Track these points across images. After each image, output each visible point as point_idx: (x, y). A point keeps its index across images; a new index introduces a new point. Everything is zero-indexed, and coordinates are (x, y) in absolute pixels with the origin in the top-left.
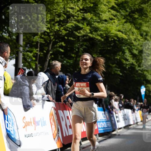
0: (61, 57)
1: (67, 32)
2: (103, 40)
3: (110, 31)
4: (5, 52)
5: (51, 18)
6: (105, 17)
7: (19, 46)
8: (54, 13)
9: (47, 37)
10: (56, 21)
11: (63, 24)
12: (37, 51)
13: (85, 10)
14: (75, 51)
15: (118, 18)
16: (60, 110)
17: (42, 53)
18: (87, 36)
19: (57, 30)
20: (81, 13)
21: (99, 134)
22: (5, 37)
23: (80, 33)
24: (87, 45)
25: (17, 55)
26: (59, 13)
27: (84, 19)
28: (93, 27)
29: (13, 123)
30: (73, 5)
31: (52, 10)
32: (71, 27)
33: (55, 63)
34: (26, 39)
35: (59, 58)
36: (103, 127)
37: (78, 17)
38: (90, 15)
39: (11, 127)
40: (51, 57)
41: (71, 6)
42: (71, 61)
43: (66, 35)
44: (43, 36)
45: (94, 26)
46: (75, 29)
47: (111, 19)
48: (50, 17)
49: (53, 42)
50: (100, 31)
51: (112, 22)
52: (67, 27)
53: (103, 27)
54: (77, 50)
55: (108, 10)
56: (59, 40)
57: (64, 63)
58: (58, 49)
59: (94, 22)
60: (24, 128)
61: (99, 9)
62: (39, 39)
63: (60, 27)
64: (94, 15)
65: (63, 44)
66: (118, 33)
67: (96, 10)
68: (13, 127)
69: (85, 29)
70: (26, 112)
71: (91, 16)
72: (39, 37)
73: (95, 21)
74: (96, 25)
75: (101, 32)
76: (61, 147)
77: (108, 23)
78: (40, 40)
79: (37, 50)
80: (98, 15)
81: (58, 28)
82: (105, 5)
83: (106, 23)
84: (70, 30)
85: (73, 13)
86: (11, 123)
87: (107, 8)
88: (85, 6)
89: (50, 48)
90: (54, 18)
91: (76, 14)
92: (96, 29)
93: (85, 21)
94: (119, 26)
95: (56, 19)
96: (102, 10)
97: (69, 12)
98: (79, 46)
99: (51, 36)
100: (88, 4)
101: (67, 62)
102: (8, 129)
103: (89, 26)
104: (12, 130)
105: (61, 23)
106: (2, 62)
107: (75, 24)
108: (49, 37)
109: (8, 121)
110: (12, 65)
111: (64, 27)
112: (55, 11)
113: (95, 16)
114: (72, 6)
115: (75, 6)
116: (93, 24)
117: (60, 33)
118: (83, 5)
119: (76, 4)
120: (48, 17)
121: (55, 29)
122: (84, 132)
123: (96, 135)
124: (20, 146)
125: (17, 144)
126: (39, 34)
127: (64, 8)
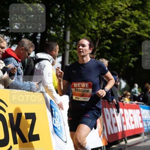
0: (107, 55)
1: (114, 29)
4: (53, 50)
7: (66, 43)
8: (101, 10)
9: (94, 34)
10: (103, 18)
11: (110, 22)
13: (133, 8)
14: (121, 49)
16: (105, 107)
18: (135, 33)
19: (104, 28)
21: (145, 133)
22: (53, 35)
23: (127, 30)
24: (134, 42)
25: (63, 52)
26: (106, 11)
27: (132, 16)
29: (60, 120)
30: (122, 3)
31: (100, 8)
32: (118, 25)
33: (102, 61)
34: (73, 37)
35: (106, 56)
37: (125, 14)
38: (138, 12)
39: (58, 124)
40: (97, 55)
41: (119, 3)
42: (118, 59)
43: (113, 33)
44: (90, 34)
45: (142, 24)
46: (122, 27)
48: (98, 15)
49: (100, 39)
50: (148, 29)
52: (114, 25)
54: (124, 48)
56: (106, 38)
57: (110, 61)
58: (105, 46)
59: (142, 19)
62: (86, 37)
63: (107, 25)
64: (143, 12)
65: (110, 42)
67: (144, 7)
68: (60, 123)
69: (133, 26)
72: (86, 34)
74: (144, 23)
76: (106, 145)
80: (147, 12)
81: (105, 25)
84: (118, 28)
86: (58, 119)
88: (134, 4)
89: (97, 46)
90: (102, 15)
91: (124, 12)
92: (144, 27)
97: (116, 9)
98: (126, 43)
99: (98, 34)
100: (137, 2)
101: (113, 60)
102: (55, 125)
103: (136, 23)
104: (59, 126)
105: (109, 21)
106: (50, 60)
107: (123, 22)
108: (95, 35)
109: (55, 117)
110: (58, 62)
111: (111, 24)
112: (102, 8)
116: (141, 22)
117: (107, 31)
118: (131, 3)
119: (125, 2)
120: (96, 15)
121: (102, 27)
122: (129, 130)
123: (141, 134)
124: (66, 142)
125: (63, 141)
126: (86, 31)
127: (112, 6)
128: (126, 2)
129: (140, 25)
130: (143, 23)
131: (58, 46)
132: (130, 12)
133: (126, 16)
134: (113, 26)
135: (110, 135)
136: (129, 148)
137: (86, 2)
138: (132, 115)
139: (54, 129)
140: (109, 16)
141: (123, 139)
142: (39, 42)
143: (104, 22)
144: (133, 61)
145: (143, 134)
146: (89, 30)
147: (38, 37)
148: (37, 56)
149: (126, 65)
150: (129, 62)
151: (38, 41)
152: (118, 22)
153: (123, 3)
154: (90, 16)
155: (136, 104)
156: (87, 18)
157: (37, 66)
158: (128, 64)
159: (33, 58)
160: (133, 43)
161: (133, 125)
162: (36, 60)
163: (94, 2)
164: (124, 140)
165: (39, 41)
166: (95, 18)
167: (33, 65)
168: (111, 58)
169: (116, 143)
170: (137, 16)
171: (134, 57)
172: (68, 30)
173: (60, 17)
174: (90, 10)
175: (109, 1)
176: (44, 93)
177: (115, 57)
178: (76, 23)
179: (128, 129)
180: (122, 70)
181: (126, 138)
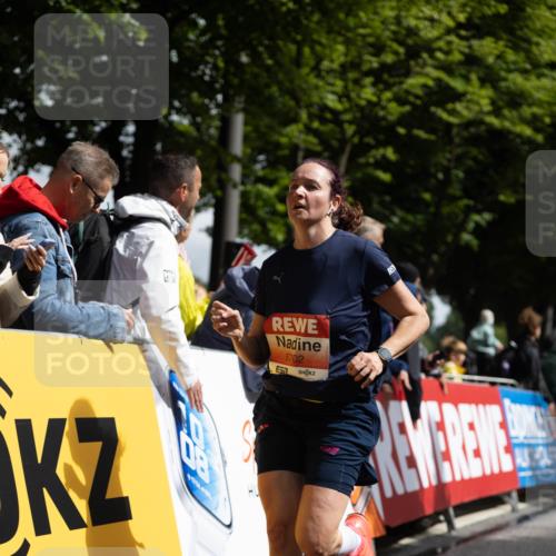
0: (382, 203)
1: (407, 108)
2: (540, 138)
4: (179, 185)
5: (349, 59)
6: (550, 51)
7: (229, 159)
8: (359, 38)
9: (331, 126)
10: (365, 67)
11: (392, 80)
13: (475, 28)
18: (482, 122)
19: (369, 102)
20: (462, 38)
21: (519, 491)
22: (181, 128)
23: (453, 112)
24: (481, 157)
25: (219, 193)
26: (378, 39)
27: (472, 60)
28: (503, 90)
29: (207, 444)
30: (434, 9)
31: (354, 29)
32: (419, 92)
34: (253, 135)
35: (376, 206)
37: (447, 53)
38: (493, 45)
39: (202, 458)
41: (422, 11)
42: (420, 217)
43: (402, 120)
44: (316, 125)
45: (508, 88)
46: (434, 98)
48: (346, 55)
49: (354, 146)
50: (530, 105)
52: (407, 92)
53: (544, 89)
54: (440, 176)
56: (375, 139)
57: (391, 226)
58: (370, 170)
59: (509, 71)
60: (245, 461)
61: (530, 23)
62: (303, 136)
63: (382, 91)
64: (510, 45)
65: (390, 153)
67: (515, 25)
68: (208, 455)
69: (475, 98)
71: (496, 48)
72: (301, 126)
73: (512, 67)
74: (514, 83)
75: (536, 110)
76: (378, 535)
78: (305, 141)
80: (524, 45)
81: (374, 94)
82: (552, 8)
84: (419, 102)
86: (200, 442)
88: (479, 14)
89: (342, 169)
90: (360, 56)
91: (441, 44)
92: (515, 100)
93: (475, 68)
95: (368, 61)
96: (538, 25)
97: (412, 32)
98: (449, 160)
99: (346, 126)
100: (489, 6)
101: (403, 220)
102: (190, 463)
103: (488, 85)
104: (206, 468)
105: (386, 76)
106: (169, 221)
107: (438, 81)
108: (337, 129)
109: (189, 434)
110: (200, 230)
111: (395, 89)
112: (362, 31)
113: (516, 48)
114: (428, 11)
116: (505, 79)
117: (381, 113)
119: (445, 6)
120: (338, 54)
121: (361, 98)
122: (463, 480)
123: (509, 494)
124: (229, 526)
125: (220, 521)
126: (304, 115)
127: (398, 20)
128: (450, 7)
129: (502, 93)
130: (512, 85)
131: (197, 169)
132: (464, 43)
133: (451, 58)
134: (403, 95)
135: (390, 499)
136: (462, 546)
137: (302, 7)
138: (471, 426)
139: (186, 478)
140: (389, 58)
141: (442, 513)
142: (130, 156)
143: (368, 80)
144: (478, 225)
145: (515, 495)
146: (315, 110)
147: (127, 135)
148: (123, 208)
149: (450, 238)
150: (461, 227)
151: (125, 153)
152: (422, 80)
153: (440, 12)
154: (319, 60)
155: (486, 385)
156: (307, 65)
157: (120, 245)
158: (457, 236)
159: (105, 215)
160: (475, 159)
161: (475, 463)
162: (119, 222)
163: (332, 6)
164: (442, 518)
165: (130, 152)
166: (335, 66)
167: (107, 238)
168: (394, 214)
169: (415, 527)
170: (491, 60)
171: (479, 212)
172: (237, 112)
173: (206, 63)
174: (315, 37)
175: (388, 4)
177: (408, 211)
178: (268, 86)
179: (458, 478)
180: (435, 257)
181: (451, 512)
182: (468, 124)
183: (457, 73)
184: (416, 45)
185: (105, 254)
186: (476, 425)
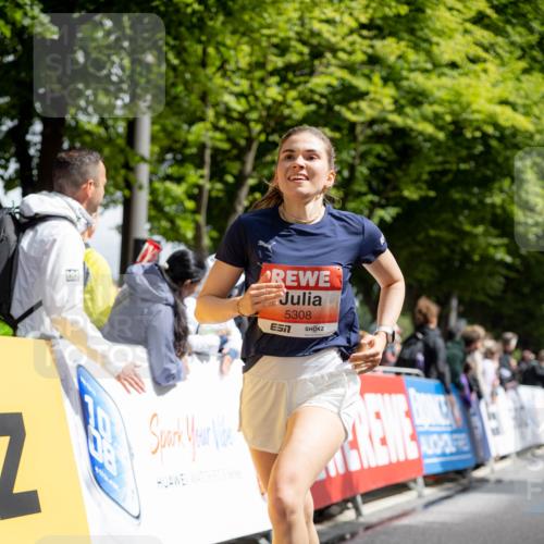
1: (313, 107)
2: (441, 136)
3: (469, 105)
4: (86, 181)
5: (254, 59)
6: (450, 51)
7: (137, 158)
8: (264, 39)
9: (237, 125)
10: (270, 68)
12: (202, 177)
13: (375, 29)
15: (498, 55)
17: (219, 186)
18: (384, 121)
19: (275, 101)
20: (364, 37)
21: (425, 477)
22: (88, 127)
23: (357, 111)
24: (384, 154)
25: (127, 192)
26: (282, 40)
27: (373, 60)
28: (406, 89)
29: (114, 437)
30: (335, 11)
31: (258, 31)
32: (325, 91)
34: (161, 135)
36: (439, 451)
37: (350, 53)
38: (395, 45)
39: (109, 451)
40: (251, 198)
41: (324, 13)
43: (307, 119)
44: (223, 123)
45: (410, 87)
46: (339, 96)
47: (474, 60)
48: (251, 55)
49: (261, 144)
50: (431, 104)
51: (475, 72)
52: (312, 91)
53: (444, 87)
54: (346, 173)
55: (461, 28)
59: (411, 70)
60: (154, 453)
61: (430, 23)
62: (211, 134)
63: (286, 90)
64: (411, 45)
66: (499, 109)
67: (416, 26)
68: (115, 448)
69: (378, 97)
70: (161, 397)
71: (398, 49)
72: (208, 125)
73: (413, 66)
74: (416, 83)
75: (437, 108)
77: (461, 75)
78: (212, 138)
79: (200, 172)
80: (425, 45)
81: (280, 93)
82: (451, 9)
83: (455, 73)
84: (324, 101)
85: (333, 40)
86: (107, 435)
87: (460, 21)
88: (379, 14)
89: (249, 167)
90: (265, 56)
91: (344, 44)
92: (417, 98)
93: (377, 67)
94: (502, 85)
95: (272, 61)
96: (438, 25)
97: (318, 34)
98: (354, 158)
99: (252, 124)
100: (390, 7)
102: (98, 457)
103: (390, 84)
104: (113, 462)
105: (290, 76)
106: (74, 218)
107: (342, 80)
108: (243, 128)
109: (96, 428)
110: (111, 229)
111: (301, 88)
112: (266, 32)
113: (416, 48)
114: (330, 13)
115: (342, 13)
116: (407, 79)
117: (287, 112)
118: (370, 11)
119: (346, 7)
120: (243, 56)
121: (266, 97)
122: (370, 468)
123: (415, 481)
124: (138, 517)
125: (129, 513)
126: (211, 113)
127: (302, 21)
128: (351, 8)
129: (408, 92)
130: (415, 86)
132: (367, 42)
133: (353, 58)
134: (309, 95)
136: (370, 532)
137: (207, 8)
138: (378, 416)
139: (94, 471)
140: (294, 58)
141: (348, 501)
142: (38, 154)
143: (274, 80)
144: (382, 220)
145: (420, 481)
146: (221, 108)
147: (34, 134)
148: (28, 206)
151: (32, 151)
152: (326, 80)
154: (225, 62)
155: (393, 376)
156: (213, 65)
159: (10, 214)
160: (379, 157)
161: (381, 451)
162: (24, 220)
163: (236, 7)
164: (350, 505)
165: (37, 150)
166: (243, 65)
167: (13, 237)
169: (323, 515)
170: (392, 59)
171: (383, 207)
174: (220, 38)
175: (291, 6)
176: (53, 341)
178: (175, 85)
179: (366, 466)
181: (359, 499)
182: (372, 123)
183: (359, 72)
184: (319, 44)
185: (11, 252)
186: (383, 415)
